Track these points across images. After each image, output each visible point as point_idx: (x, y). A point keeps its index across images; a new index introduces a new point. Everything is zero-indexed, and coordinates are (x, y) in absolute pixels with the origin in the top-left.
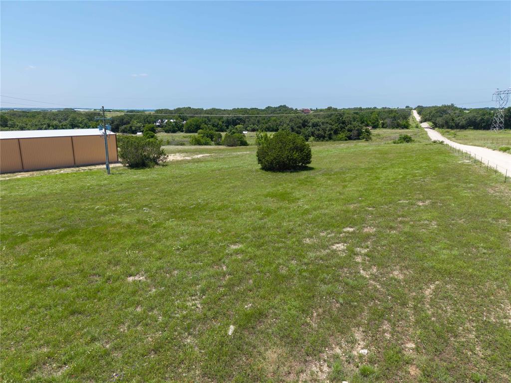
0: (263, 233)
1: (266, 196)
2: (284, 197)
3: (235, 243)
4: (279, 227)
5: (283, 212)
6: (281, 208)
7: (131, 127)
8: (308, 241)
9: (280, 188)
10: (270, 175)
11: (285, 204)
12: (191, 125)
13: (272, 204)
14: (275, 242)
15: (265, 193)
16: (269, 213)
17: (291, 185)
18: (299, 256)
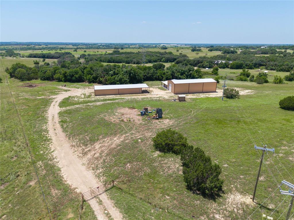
0: (282, 129)
1: (283, 119)
2: (288, 121)
3: (276, 130)
4: (286, 128)
5: (287, 125)
6: (287, 124)
7: (203, 65)
8: (293, 132)
9: (287, 117)
10: (283, 111)
11: (288, 123)
12: (234, 65)
13: (285, 122)
14: (285, 131)
15: (282, 118)
16: (283, 125)
17: (291, 117)
18: (290, 134)
